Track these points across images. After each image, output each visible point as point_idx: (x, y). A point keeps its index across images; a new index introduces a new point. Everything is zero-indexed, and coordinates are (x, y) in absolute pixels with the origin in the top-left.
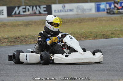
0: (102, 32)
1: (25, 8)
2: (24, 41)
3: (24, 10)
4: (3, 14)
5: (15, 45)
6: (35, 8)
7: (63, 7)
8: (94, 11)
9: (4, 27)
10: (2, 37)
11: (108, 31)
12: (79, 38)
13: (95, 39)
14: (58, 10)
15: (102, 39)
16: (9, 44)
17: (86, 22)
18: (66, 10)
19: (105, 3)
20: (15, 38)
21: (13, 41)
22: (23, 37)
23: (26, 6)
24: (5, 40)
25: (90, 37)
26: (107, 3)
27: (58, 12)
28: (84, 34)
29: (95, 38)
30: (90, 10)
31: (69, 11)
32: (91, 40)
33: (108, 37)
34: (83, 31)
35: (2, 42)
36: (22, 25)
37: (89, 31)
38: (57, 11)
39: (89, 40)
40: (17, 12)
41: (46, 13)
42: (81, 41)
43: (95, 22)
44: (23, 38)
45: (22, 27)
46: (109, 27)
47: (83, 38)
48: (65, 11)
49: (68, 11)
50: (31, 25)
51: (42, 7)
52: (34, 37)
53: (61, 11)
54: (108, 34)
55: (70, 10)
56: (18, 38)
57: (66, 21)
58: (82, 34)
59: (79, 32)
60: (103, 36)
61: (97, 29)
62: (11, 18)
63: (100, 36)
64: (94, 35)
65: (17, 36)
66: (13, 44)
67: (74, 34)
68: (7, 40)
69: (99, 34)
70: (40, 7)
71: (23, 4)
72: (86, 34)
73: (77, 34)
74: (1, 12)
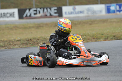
0: (113, 34)
1: (36, 11)
2: (36, 43)
3: (35, 12)
4: (14, 17)
5: (27, 47)
6: (45, 10)
8: (104, 13)
9: (16, 29)
10: (15, 39)
11: (119, 32)
12: (91, 40)
13: (106, 41)
15: (113, 40)
16: (22, 46)
17: (97, 24)
19: (115, 5)
20: (27, 41)
21: (25, 43)
22: (35, 39)
23: (37, 8)
24: (18, 42)
25: (101, 38)
26: (117, 5)
27: (69, 14)
28: (95, 35)
29: (106, 39)
30: (101, 11)
31: (79, 12)
32: (102, 41)
33: (119, 39)
34: (94, 32)
35: (15, 44)
36: (33, 27)
37: (100, 32)
39: (100, 41)
40: (28, 15)
41: (57, 15)
42: (92, 43)
43: (105, 24)
44: (35, 41)
45: (33, 29)
46: (120, 28)
47: (94, 40)
48: (76, 13)
50: (43, 27)
51: (53, 9)
52: (46, 38)
53: (71, 13)
54: (119, 35)
55: (81, 12)
56: (31, 40)
57: (76, 23)
58: (93, 35)
59: (90, 33)
60: (114, 38)
61: (108, 30)
62: (22, 21)
63: (111, 37)
64: (106, 36)
65: (29, 38)
66: (26, 46)
67: (85, 36)
68: (19, 43)
69: (110, 36)
70: (50, 9)
71: (34, 6)
72: (97, 36)
73: (88, 35)
74: (12, 15)
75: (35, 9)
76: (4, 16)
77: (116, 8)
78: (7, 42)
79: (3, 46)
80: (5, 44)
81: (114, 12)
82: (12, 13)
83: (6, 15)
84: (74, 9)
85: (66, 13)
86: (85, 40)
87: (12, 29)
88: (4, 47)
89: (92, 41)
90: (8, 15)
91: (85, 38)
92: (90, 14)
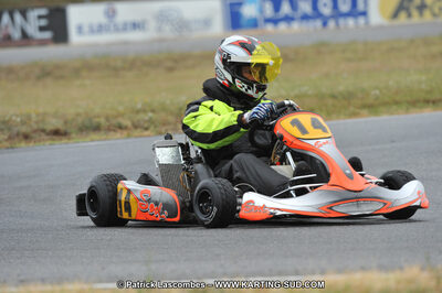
6: (6, 18)
7: (107, 13)
8: (218, 26)
12: (172, 127)
14: (91, 26)
17: (193, 67)
18: (121, 27)
27: (92, 31)
30: (207, 23)
31: (129, 27)
41: (47, 35)
48: (117, 29)
49: (125, 28)
51: (33, 14)
52: (8, 121)
53: (101, 29)
55: (135, 26)
57: (119, 64)
58: (181, 109)
59: (168, 102)
67: (153, 111)
70: (24, 14)
73: (164, 108)
77: (261, 11)
81: (254, 24)
84: (111, 14)
85: (80, 29)
86: (152, 128)
91: (151, 118)
92: (168, 32)
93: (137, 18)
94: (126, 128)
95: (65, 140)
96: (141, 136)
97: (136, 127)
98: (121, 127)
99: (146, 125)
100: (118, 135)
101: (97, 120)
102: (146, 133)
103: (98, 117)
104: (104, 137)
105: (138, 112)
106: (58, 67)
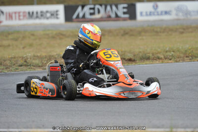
1: (94, 9)
3: (92, 11)
4: (57, 18)
6: (109, 8)
7: (154, 7)
9: (61, 39)
10: (59, 55)
12: (182, 59)
14: (146, 13)
17: (192, 32)
18: (160, 13)
23: (95, 5)
27: (147, 15)
28: (189, 51)
31: (163, 13)
34: (188, 46)
37: (197, 46)
38: (144, 14)
40: (81, 15)
41: (127, 16)
42: (185, 63)
47: (187, 58)
48: (158, 15)
49: (161, 14)
51: (121, 6)
53: (151, 14)
55: (166, 13)
57: (159, 30)
58: (186, 51)
59: (181, 48)
62: (70, 24)
67: (173, 51)
70: (117, 6)
71: (91, 2)
72: (192, 51)
73: (178, 51)
74: (54, 15)
75: (92, 6)
76: (42, 15)
78: (46, 59)
79: (40, 65)
80: (43, 62)
82: (54, 12)
83: (45, 15)
84: (156, 7)
86: (173, 59)
87: (53, 37)
88: (42, 66)
89: (183, 61)
90: (48, 15)
91: (172, 55)
92: (181, 16)
93: (167, 9)
94: (161, 59)
95: (134, 64)
96: (168, 63)
97: (166, 59)
98: (159, 58)
99: (170, 58)
100: (158, 62)
101: (148, 55)
102: (170, 61)
103: (149, 53)
104: (151, 62)
105: (166, 52)
106: (131, 30)
